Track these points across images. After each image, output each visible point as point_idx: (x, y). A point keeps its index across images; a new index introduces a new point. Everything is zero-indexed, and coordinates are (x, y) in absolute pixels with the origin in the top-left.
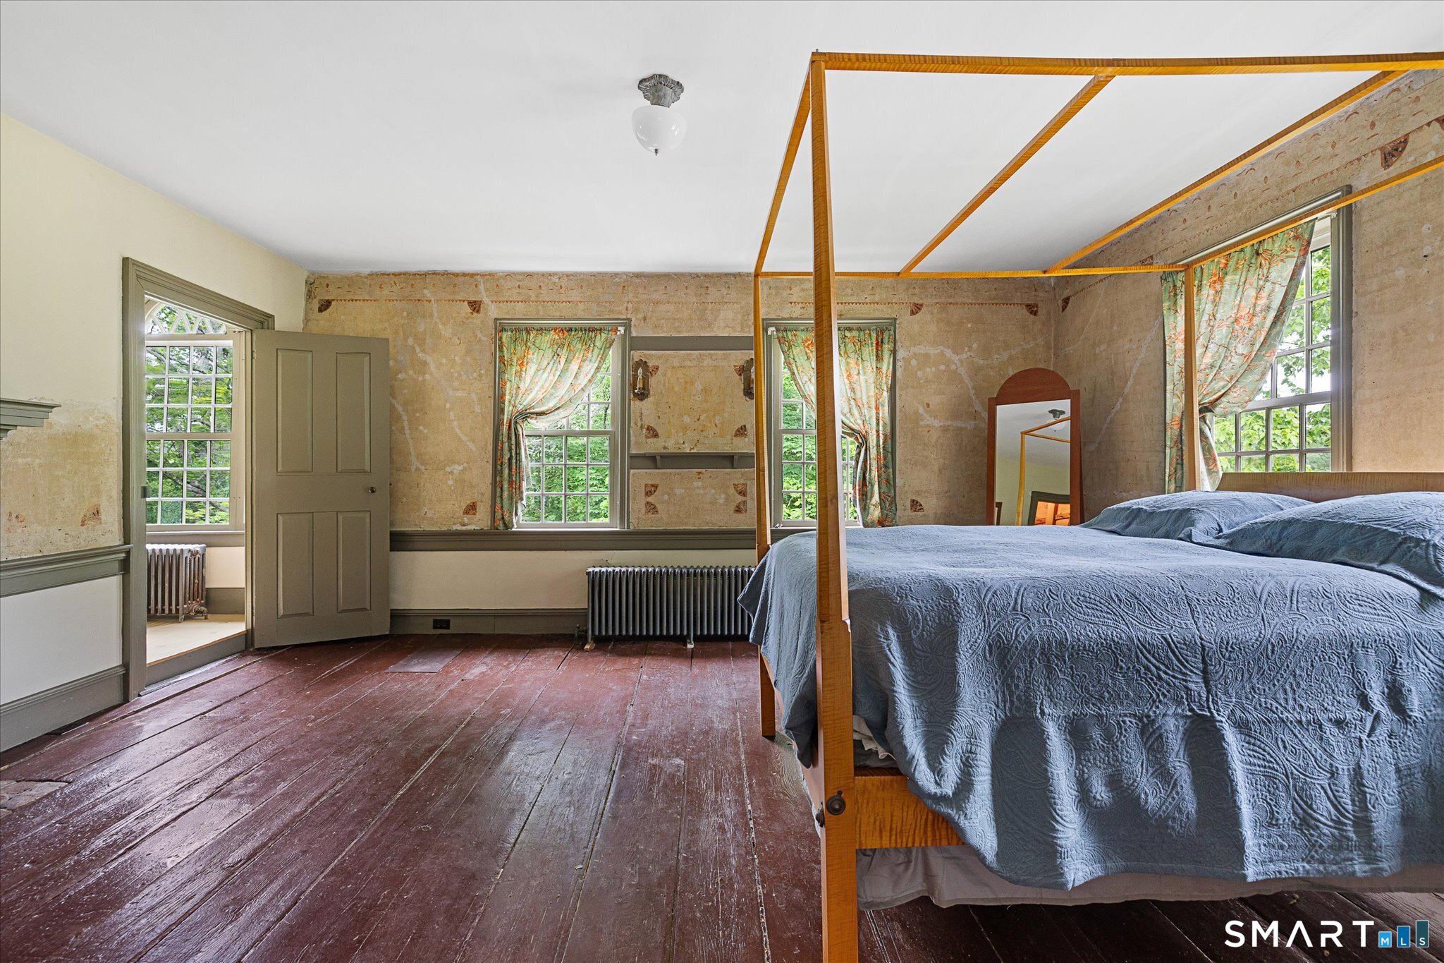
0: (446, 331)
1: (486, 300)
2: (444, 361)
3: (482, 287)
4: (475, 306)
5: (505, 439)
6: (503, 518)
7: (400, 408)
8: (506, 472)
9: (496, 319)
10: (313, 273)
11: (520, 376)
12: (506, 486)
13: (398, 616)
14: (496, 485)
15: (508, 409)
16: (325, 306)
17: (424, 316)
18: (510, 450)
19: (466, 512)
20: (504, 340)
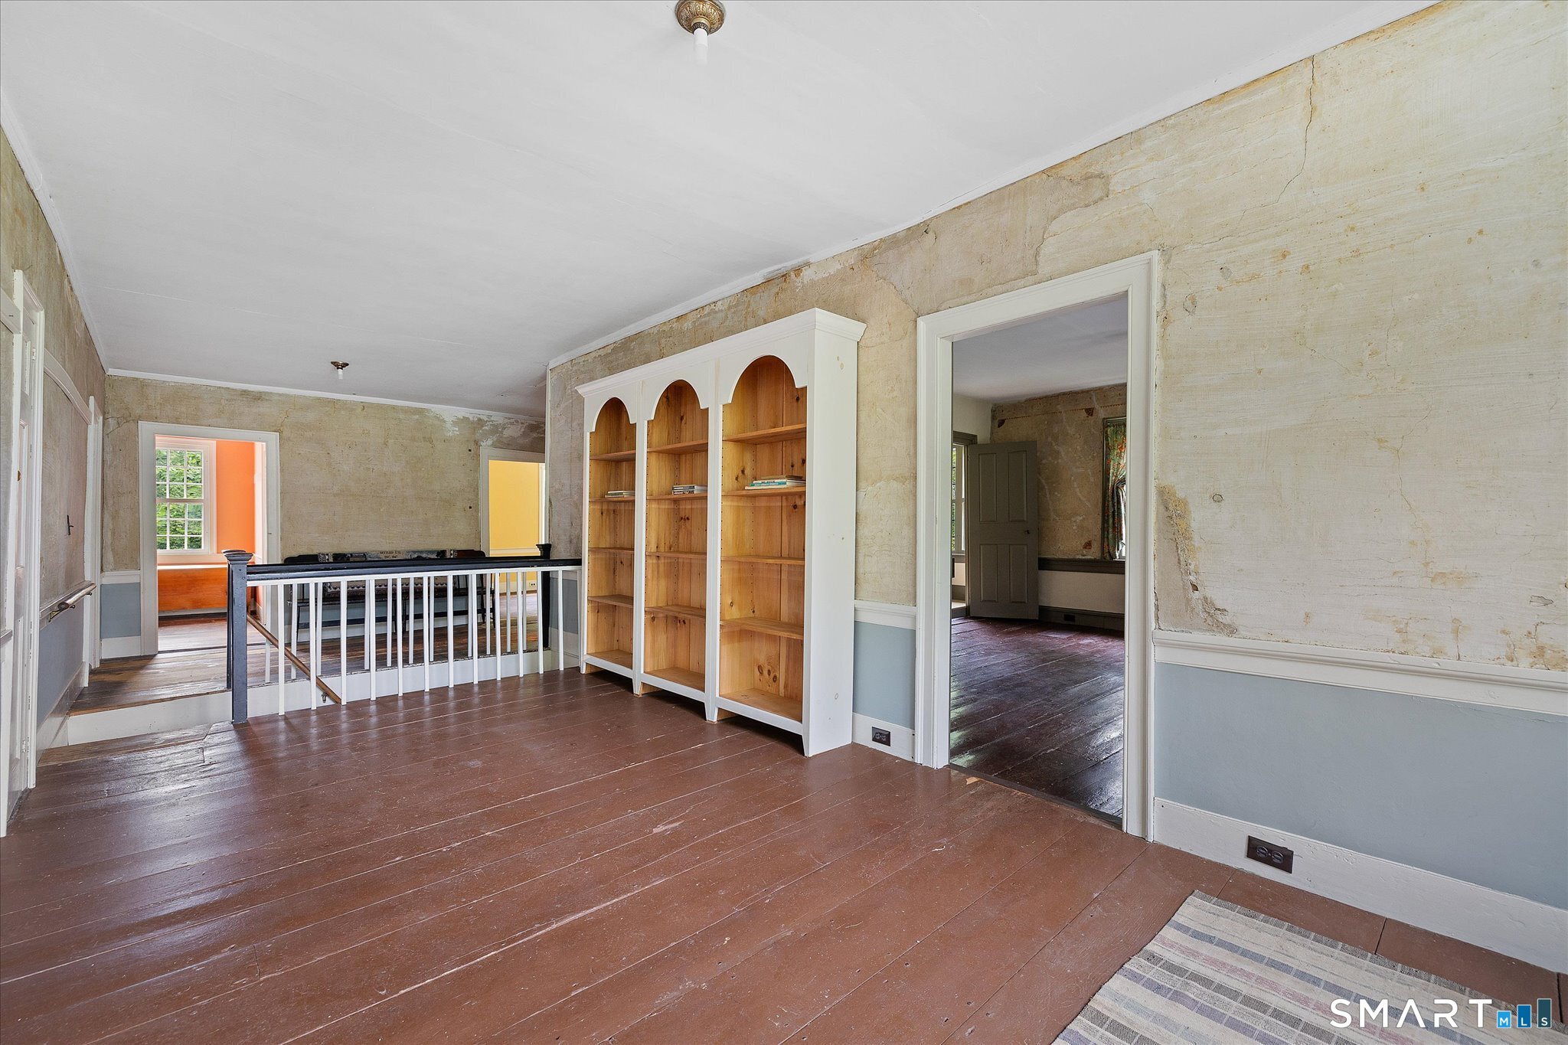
0: (1071, 431)
1: (1097, 407)
2: (1070, 449)
3: (1094, 398)
4: (1090, 412)
5: (1110, 499)
6: (1109, 552)
7: (1043, 481)
8: (1111, 521)
9: (1104, 419)
10: (995, 405)
11: (1120, 456)
12: (1111, 530)
13: (1044, 610)
14: (1104, 529)
15: (1112, 478)
16: (1001, 423)
17: (1057, 423)
18: (1114, 506)
19: (1085, 548)
20: (1109, 433)
